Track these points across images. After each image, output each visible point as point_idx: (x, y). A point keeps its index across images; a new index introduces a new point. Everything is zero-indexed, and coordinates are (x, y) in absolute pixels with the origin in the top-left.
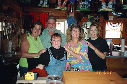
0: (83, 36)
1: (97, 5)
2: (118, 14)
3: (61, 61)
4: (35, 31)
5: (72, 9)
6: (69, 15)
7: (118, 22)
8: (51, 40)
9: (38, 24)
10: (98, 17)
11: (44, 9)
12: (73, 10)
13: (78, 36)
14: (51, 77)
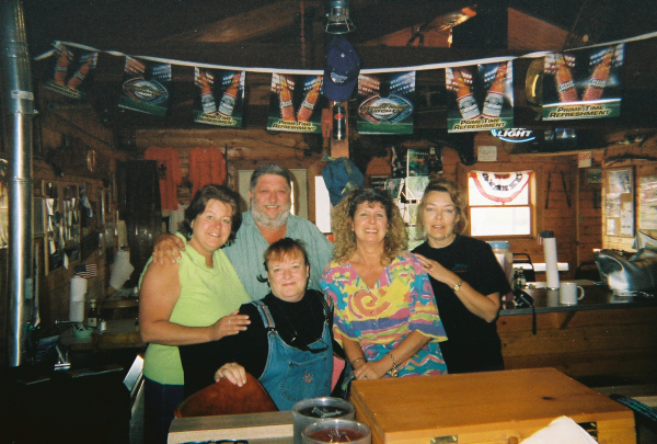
0: (403, 235)
1: (429, 103)
2: (515, 138)
3: (315, 351)
4: (206, 226)
5: (339, 127)
6: (330, 155)
7: (517, 169)
8: (267, 269)
9: (220, 199)
10: (432, 152)
11: (207, 132)
12: (343, 130)
13: (382, 234)
14: (312, 408)
